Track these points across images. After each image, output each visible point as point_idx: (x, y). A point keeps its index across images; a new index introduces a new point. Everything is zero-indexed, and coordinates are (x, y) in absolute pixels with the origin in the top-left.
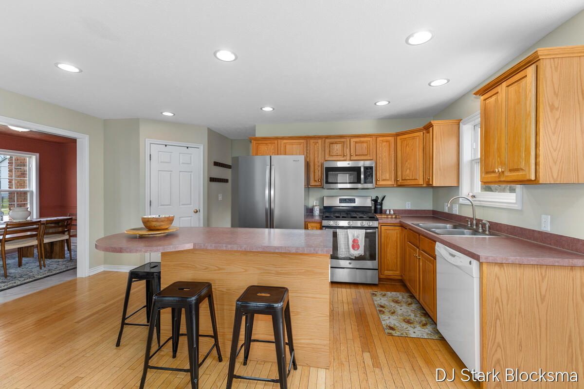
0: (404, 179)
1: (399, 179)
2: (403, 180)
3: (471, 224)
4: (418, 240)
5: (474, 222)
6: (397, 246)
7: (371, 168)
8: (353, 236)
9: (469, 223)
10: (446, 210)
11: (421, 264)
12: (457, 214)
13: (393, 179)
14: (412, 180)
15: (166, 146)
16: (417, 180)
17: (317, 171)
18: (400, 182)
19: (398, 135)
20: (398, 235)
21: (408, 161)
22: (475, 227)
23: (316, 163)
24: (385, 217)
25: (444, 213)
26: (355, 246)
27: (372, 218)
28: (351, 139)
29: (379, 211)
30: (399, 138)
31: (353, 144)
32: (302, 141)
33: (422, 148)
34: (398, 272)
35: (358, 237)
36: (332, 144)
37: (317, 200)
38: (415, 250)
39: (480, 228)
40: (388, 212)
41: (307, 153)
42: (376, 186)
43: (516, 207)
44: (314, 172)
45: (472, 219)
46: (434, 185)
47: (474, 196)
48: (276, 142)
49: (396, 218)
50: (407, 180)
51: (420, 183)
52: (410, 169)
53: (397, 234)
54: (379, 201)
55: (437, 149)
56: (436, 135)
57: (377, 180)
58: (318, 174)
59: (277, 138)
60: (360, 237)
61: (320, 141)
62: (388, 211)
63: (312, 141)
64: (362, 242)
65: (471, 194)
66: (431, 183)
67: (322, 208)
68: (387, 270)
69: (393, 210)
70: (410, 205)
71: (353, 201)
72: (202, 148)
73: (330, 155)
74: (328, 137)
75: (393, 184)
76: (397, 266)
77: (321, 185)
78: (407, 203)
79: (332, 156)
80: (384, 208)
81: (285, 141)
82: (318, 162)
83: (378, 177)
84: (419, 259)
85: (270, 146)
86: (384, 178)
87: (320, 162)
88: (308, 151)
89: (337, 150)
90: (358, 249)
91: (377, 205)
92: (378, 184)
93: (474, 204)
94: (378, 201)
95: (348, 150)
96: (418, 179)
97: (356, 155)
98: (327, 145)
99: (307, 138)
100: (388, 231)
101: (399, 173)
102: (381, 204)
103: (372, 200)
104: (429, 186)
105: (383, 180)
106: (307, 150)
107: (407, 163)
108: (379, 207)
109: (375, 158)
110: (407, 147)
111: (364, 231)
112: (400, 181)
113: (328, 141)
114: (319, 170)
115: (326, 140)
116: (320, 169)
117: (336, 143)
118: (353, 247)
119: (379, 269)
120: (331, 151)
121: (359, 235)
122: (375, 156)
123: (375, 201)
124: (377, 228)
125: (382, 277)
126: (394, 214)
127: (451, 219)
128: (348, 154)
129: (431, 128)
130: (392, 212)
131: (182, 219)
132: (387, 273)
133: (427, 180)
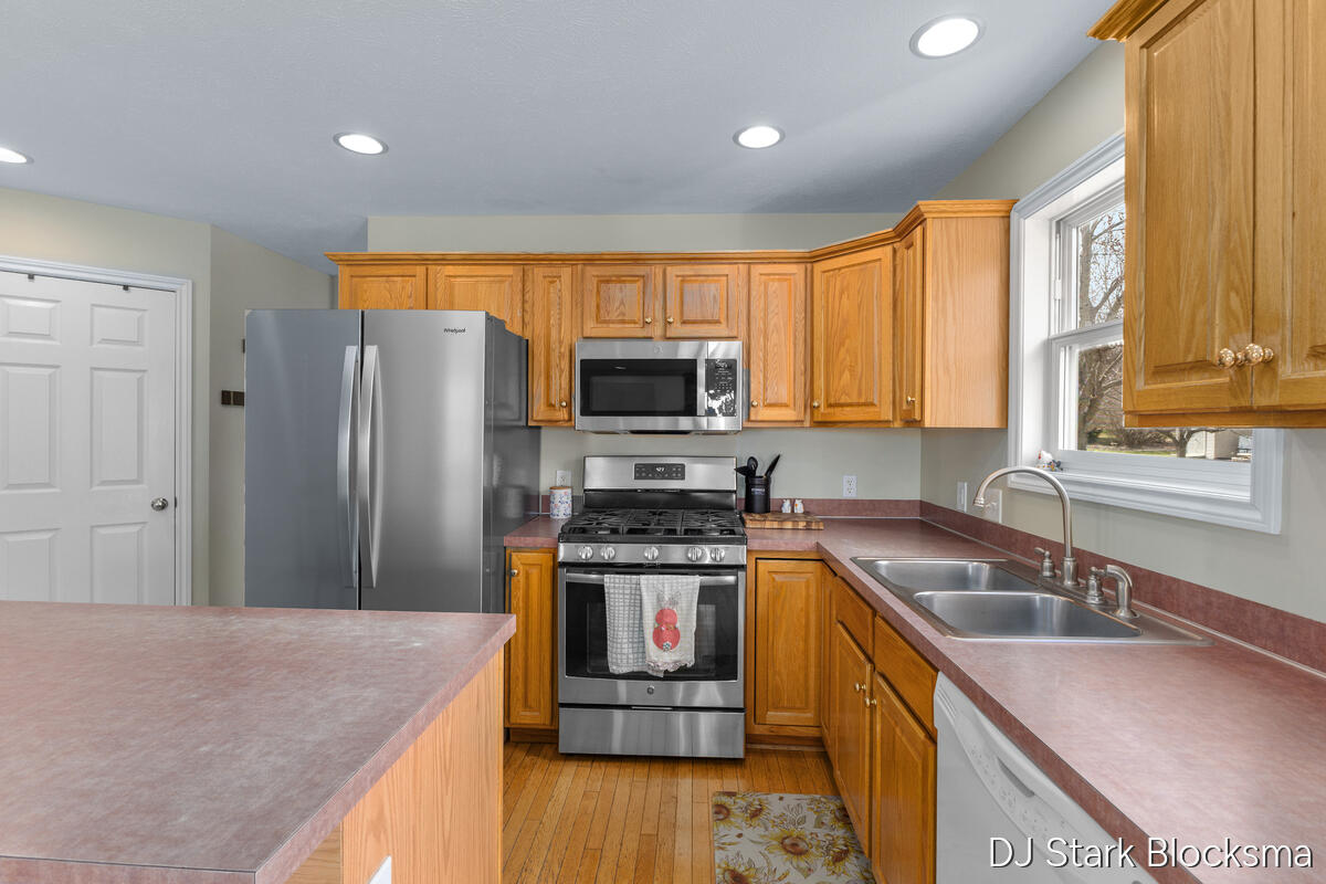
0: (832, 401)
1: (819, 402)
2: (830, 406)
3: (1053, 569)
4: (871, 629)
5: (1069, 563)
6: (807, 626)
7: (731, 365)
8: (659, 599)
9: (1047, 563)
10: (963, 506)
11: (878, 728)
12: (1000, 522)
13: (800, 403)
14: (859, 405)
15: (31, 277)
16: (872, 404)
17: (555, 373)
18: (823, 412)
19: (814, 258)
20: (813, 591)
21: (847, 341)
22: (1068, 583)
23: (555, 345)
24: (776, 525)
25: (956, 513)
26: (665, 632)
27: (732, 535)
28: (669, 269)
29: (758, 505)
30: (819, 267)
31: (673, 284)
32: (509, 271)
33: (890, 300)
34: (809, 715)
35: (673, 602)
36: (608, 282)
37: (565, 468)
38: (862, 667)
39: (1093, 592)
40: (787, 508)
41: (524, 310)
42: (747, 424)
43: (1251, 519)
44: (548, 377)
45: (1057, 550)
46: (928, 423)
47: (1058, 464)
48: (420, 270)
49: (808, 529)
50: (842, 405)
51: (884, 417)
52: (852, 370)
53: (807, 587)
54: (761, 471)
55: (936, 299)
56: (935, 252)
57: (749, 405)
58: (560, 383)
59: (424, 260)
60: (683, 603)
61: (566, 272)
62: (787, 504)
63: (539, 272)
64: (687, 618)
65: (1047, 457)
66: (917, 417)
67: (581, 494)
68: (777, 708)
69: (804, 501)
70: (854, 484)
71: (678, 472)
72: (185, 290)
73: (598, 320)
74: (591, 260)
75: (801, 417)
76: (807, 690)
77: (570, 420)
78: (846, 478)
79: (605, 322)
80: (775, 494)
81: (450, 270)
82: (561, 342)
83: (752, 396)
84: (872, 707)
85: (399, 286)
86: (771, 398)
87: (566, 343)
88: (527, 306)
89: (622, 303)
90: (675, 643)
91: (754, 485)
92: (753, 418)
93: (1067, 496)
94: (757, 474)
95: (658, 305)
96: (876, 402)
97: (684, 322)
98: (591, 284)
99: (525, 261)
100: (778, 578)
101: (820, 383)
102: (767, 483)
103: (738, 470)
104: (912, 423)
105: (770, 405)
106: (524, 302)
107: (843, 350)
108: (758, 491)
109: (743, 334)
110: (845, 297)
111: (695, 581)
112: (822, 409)
113: (592, 271)
114: (561, 371)
115: (588, 268)
116: (565, 364)
117: (620, 280)
118: (658, 639)
119: (748, 709)
120: (602, 305)
121: (678, 594)
122: (743, 327)
123: (747, 472)
124: (742, 567)
125: (759, 730)
126: (806, 513)
127: (979, 535)
128: (659, 315)
129: (919, 229)
130: (799, 509)
131: (103, 531)
132: (774, 716)
133: (905, 407)
